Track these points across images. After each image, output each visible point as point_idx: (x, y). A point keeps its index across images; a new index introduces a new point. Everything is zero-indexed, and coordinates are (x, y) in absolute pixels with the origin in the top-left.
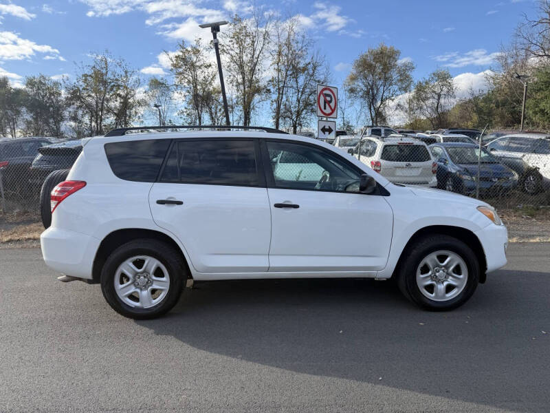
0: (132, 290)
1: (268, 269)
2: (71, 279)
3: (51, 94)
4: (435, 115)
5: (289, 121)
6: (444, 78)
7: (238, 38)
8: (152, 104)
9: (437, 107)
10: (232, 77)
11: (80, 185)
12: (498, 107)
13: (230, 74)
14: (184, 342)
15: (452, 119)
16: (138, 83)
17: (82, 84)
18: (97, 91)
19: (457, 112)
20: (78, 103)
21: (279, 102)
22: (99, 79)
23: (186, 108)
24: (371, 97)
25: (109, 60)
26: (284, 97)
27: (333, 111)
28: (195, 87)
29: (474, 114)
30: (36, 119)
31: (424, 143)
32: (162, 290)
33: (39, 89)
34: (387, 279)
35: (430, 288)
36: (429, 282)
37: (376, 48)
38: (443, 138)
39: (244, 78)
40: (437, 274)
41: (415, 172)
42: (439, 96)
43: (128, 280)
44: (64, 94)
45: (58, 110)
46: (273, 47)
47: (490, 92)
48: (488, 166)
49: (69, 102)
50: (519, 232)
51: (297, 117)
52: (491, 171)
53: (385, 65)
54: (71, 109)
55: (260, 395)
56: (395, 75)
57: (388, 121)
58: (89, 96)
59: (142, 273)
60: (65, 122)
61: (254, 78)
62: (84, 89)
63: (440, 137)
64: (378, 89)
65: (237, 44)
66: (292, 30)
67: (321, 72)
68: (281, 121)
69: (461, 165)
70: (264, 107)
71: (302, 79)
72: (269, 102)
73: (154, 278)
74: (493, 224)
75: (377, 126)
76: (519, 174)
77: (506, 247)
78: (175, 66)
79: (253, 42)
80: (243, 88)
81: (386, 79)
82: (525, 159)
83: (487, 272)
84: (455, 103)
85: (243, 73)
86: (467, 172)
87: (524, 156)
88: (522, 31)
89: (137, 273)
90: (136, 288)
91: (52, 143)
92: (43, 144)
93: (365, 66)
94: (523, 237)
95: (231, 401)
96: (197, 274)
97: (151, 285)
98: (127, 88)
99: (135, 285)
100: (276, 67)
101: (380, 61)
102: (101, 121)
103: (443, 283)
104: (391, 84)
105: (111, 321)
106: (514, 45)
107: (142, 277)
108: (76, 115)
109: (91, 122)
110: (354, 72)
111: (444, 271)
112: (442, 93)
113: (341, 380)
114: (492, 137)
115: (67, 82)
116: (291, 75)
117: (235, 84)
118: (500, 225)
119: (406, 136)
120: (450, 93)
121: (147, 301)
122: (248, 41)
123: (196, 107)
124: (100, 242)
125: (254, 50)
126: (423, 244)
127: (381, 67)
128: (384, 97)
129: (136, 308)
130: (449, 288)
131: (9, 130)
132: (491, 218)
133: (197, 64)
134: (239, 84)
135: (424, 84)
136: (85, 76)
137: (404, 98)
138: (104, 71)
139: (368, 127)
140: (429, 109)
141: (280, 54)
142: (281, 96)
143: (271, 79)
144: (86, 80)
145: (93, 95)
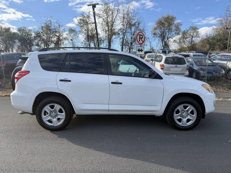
0: (49, 118)
1: (108, 110)
2: (23, 113)
3: (28, 35)
4: (190, 45)
5: (127, 47)
6: (195, 29)
7: (106, 11)
8: (70, 39)
9: (191, 42)
10: (103, 28)
11: (27, 72)
12: (218, 41)
13: (103, 27)
14: (70, 141)
15: (197, 47)
16: (64, 30)
17: (41, 31)
18: (47, 34)
19: (200, 44)
20: (39, 39)
21: (123, 39)
22: (48, 28)
23: (84, 41)
24: (163, 37)
25: (52, 20)
26: (126, 36)
27: (143, 42)
28: (88, 32)
29: (207, 45)
30: (22, 45)
31: (183, 57)
32: (62, 119)
33: (23, 32)
34: (161, 116)
35: (180, 120)
36: (179, 118)
37: (165, 16)
38: (193, 55)
39: (108, 28)
40: (183, 114)
41: (179, 69)
42: (192, 37)
43: (48, 114)
44: (33, 35)
45: (31, 41)
46: (121, 15)
47: (214, 35)
48: (211, 67)
49: (35, 38)
50: (223, 96)
51: (131, 45)
52: (212, 69)
53: (169, 23)
54: (36, 41)
55: (99, 166)
56: (173, 28)
57: (170, 47)
58: (44, 35)
59: (53, 111)
60: (34, 46)
61: (113, 29)
62: (41, 33)
63: (192, 54)
64: (166, 34)
65: (106, 14)
66: (129, 8)
67: (141, 26)
68: (124, 47)
69: (200, 67)
70: (117, 41)
71: (133, 29)
72: (119, 38)
73: (59, 113)
74: (209, 92)
75: (165, 49)
76: (225, 71)
77: (215, 103)
78: (79, 23)
79: (113, 13)
80: (108, 33)
81: (169, 29)
82: (228, 64)
83: (206, 114)
84: (200, 40)
85: (108, 26)
86: (202, 69)
87: (227, 63)
88: (229, 9)
89: (51, 111)
90: (51, 117)
91: (26, 55)
92: (22, 55)
93: (161, 24)
94: (225, 98)
95: (86, 169)
96: (77, 112)
97: (57, 116)
98: (59, 32)
99: (51, 116)
100: (122, 23)
101: (167, 22)
102: (49, 46)
103: (185, 118)
104: (171, 32)
105: (40, 131)
106: (226, 15)
107: (53, 113)
108: (38, 44)
109: (44, 47)
110: (156, 26)
111: (186, 113)
112: (194, 35)
113: (136, 160)
114: (214, 54)
115: (35, 30)
116: (128, 27)
117: (104, 31)
118: (212, 93)
119: (176, 53)
120: (197, 35)
121: (56, 123)
122: (110, 12)
123: (88, 40)
124: (35, 97)
125: (113, 17)
126: (177, 101)
127: (168, 24)
128: (168, 37)
129: (51, 126)
130: (188, 120)
131: (10, 50)
132: (208, 90)
133: (89, 22)
134: (106, 31)
135: (186, 31)
136: (42, 27)
137: (177, 38)
138: (50, 25)
139: (161, 49)
140: (188, 42)
141: (124, 18)
142: (124, 36)
143: (120, 28)
144: (42, 29)
145: (45, 35)
